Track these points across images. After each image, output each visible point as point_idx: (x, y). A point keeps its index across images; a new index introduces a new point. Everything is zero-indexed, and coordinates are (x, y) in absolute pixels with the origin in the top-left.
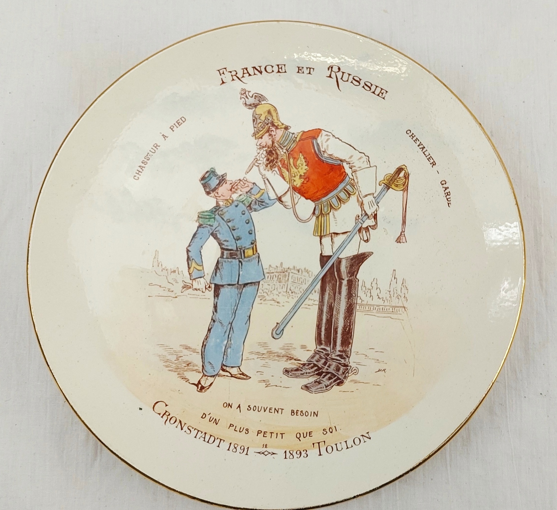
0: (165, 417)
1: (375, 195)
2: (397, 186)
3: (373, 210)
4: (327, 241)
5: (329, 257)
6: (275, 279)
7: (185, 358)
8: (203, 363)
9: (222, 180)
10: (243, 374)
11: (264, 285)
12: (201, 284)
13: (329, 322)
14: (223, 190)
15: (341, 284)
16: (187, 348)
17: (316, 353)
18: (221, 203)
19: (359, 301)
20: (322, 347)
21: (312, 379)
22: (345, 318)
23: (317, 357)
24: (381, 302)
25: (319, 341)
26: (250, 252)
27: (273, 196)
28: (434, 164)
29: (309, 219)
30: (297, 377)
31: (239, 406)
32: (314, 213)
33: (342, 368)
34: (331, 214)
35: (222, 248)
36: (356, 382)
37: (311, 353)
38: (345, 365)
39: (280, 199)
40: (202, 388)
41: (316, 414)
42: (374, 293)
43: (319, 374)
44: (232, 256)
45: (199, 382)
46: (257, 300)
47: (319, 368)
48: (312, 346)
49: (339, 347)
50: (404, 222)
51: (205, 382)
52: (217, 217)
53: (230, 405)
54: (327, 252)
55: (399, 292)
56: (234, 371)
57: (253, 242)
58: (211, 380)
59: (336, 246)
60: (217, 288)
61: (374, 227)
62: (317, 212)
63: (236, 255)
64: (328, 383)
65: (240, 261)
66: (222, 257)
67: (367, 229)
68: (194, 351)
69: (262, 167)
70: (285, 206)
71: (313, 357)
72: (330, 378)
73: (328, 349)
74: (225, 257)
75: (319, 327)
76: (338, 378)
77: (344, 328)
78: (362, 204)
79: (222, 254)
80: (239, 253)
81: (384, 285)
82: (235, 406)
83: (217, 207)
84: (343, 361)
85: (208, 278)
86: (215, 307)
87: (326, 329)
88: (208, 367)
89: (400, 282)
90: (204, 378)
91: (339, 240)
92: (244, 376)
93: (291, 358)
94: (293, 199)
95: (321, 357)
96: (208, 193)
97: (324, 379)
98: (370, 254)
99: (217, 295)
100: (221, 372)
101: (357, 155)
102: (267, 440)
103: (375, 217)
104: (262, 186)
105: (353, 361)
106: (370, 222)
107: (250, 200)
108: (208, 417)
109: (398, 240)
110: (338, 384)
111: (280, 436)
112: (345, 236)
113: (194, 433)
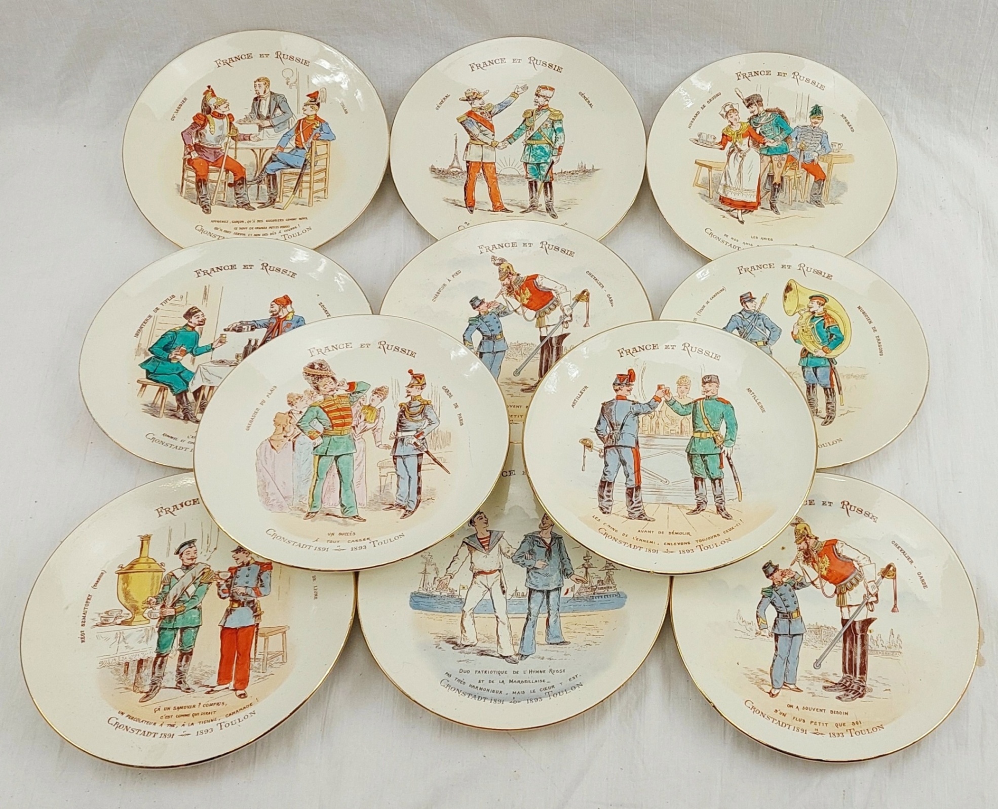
0: (753, 710)
1: (876, 582)
2: (889, 576)
3: (875, 591)
4: (845, 610)
5: (847, 620)
6: (813, 633)
7: (760, 677)
8: (772, 680)
9: (776, 568)
10: (798, 689)
11: (806, 636)
12: (766, 632)
13: (851, 660)
14: (777, 575)
15: (856, 637)
16: (762, 671)
17: (844, 678)
18: (776, 583)
19: (869, 648)
20: (848, 675)
21: (842, 693)
22: (861, 658)
23: (845, 681)
24: (884, 649)
25: (845, 671)
26: (795, 615)
27: (808, 581)
28: (912, 562)
29: (833, 596)
30: (832, 691)
31: (797, 707)
32: (835, 592)
33: (861, 688)
34: (847, 593)
35: (778, 612)
36: (871, 697)
37: (841, 678)
38: (863, 686)
39: (812, 583)
40: (773, 695)
41: (847, 714)
42: (879, 643)
43: (847, 691)
44: (785, 617)
45: (771, 692)
46: (803, 645)
47: (846, 687)
48: (841, 674)
49: (858, 675)
50: (895, 599)
51: (775, 692)
52: (774, 592)
53: (791, 706)
54: (846, 617)
55: (896, 643)
56: (792, 687)
57: (797, 610)
58: (778, 691)
59: (851, 614)
60: (777, 636)
61: (876, 602)
62: (838, 592)
63: (787, 616)
64: (853, 696)
65: (789, 621)
66: (778, 617)
67: (871, 603)
68: (766, 673)
69: (801, 562)
70: (816, 587)
71: (842, 681)
72: (854, 693)
73: (851, 676)
74: (780, 617)
75: (844, 663)
76: (860, 693)
77: (861, 664)
78: (867, 587)
79: (778, 615)
80: (788, 615)
81: (886, 637)
82: (795, 707)
83: (773, 586)
84: (862, 684)
85: (770, 629)
86: (776, 647)
87: (849, 665)
88: (775, 683)
89: (896, 636)
90: (773, 690)
91: (853, 610)
92: (798, 690)
93: (827, 681)
94: (821, 582)
95: (847, 681)
96: (768, 577)
97: (851, 693)
98: (875, 619)
99: (776, 640)
100: (784, 687)
101: (862, 556)
102: (817, 727)
103: (877, 596)
104: (802, 575)
105: (868, 683)
106: (874, 599)
107: (794, 582)
108: (779, 712)
109: (893, 611)
110: (860, 697)
111: (825, 725)
112: (857, 607)
113: (772, 720)
